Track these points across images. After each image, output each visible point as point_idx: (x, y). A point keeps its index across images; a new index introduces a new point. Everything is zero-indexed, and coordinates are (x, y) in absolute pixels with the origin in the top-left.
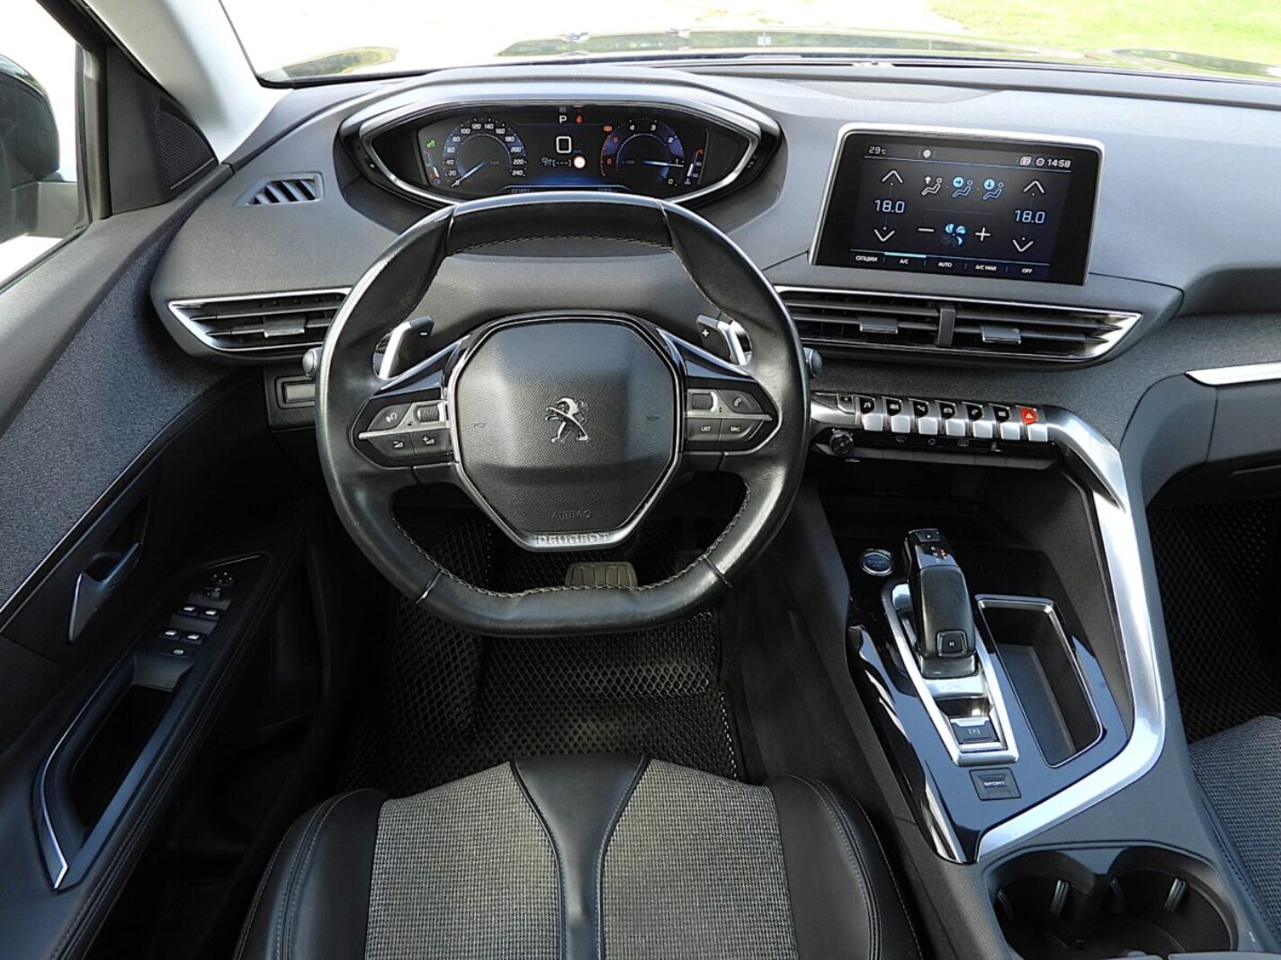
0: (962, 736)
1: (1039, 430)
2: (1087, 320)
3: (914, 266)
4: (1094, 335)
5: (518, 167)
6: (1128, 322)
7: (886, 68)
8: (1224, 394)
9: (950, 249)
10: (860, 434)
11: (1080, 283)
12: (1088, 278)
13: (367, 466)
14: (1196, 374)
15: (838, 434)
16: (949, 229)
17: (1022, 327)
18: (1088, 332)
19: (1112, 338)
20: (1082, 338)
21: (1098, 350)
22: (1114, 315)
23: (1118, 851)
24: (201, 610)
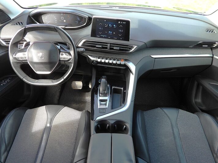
0: (101, 104)
1: (123, 63)
2: (129, 46)
3: (105, 38)
4: (131, 49)
5: (56, 21)
6: (135, 47)
7: (117, 8)
8: (156, 59)
9: (110, 35)
10: (97, 61)
11: (129, 41)
12: (130, 40)
13: (15, 61)
14: (152, 56)
15: (94, 62)
16: (109, 32)
17: (120, 47)
18: (130, 48)
19: (133, 49)
20: (129, 49)
21: (131, 51)
22: (134, 46)
23: (115, 121)
24: (5, 81)
